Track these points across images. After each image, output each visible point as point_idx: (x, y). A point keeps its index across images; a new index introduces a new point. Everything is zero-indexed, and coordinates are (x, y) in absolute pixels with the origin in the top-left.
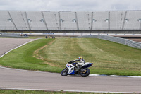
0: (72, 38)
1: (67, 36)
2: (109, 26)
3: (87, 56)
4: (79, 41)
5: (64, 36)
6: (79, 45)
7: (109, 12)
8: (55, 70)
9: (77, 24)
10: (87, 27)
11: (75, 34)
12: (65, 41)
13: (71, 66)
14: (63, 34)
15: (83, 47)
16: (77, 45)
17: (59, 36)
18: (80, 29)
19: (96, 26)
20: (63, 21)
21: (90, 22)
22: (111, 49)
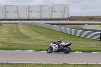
0: (15, 25)
1: (11, 23)
2: (41, 16)
3: (25, 37)
4: (20, 27)
5: (9, 23)
6: (20, 29)
7: (41, 6)
8: (2, 48)
9: (18, 14)
10: (25, 17)
11: (17, 22)
12: (10, 27)
13: (55, 46)
14: (8, 22)
15: (23, 31)
16: (19, 30)
17: (5, 23)
18: (20, 18)
19: (32, 16)
20: (8, 12)
21: (28, 13)
22: (42, 32)
